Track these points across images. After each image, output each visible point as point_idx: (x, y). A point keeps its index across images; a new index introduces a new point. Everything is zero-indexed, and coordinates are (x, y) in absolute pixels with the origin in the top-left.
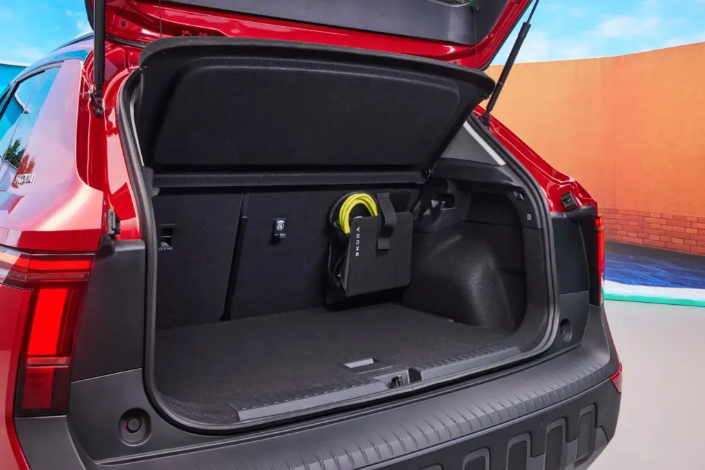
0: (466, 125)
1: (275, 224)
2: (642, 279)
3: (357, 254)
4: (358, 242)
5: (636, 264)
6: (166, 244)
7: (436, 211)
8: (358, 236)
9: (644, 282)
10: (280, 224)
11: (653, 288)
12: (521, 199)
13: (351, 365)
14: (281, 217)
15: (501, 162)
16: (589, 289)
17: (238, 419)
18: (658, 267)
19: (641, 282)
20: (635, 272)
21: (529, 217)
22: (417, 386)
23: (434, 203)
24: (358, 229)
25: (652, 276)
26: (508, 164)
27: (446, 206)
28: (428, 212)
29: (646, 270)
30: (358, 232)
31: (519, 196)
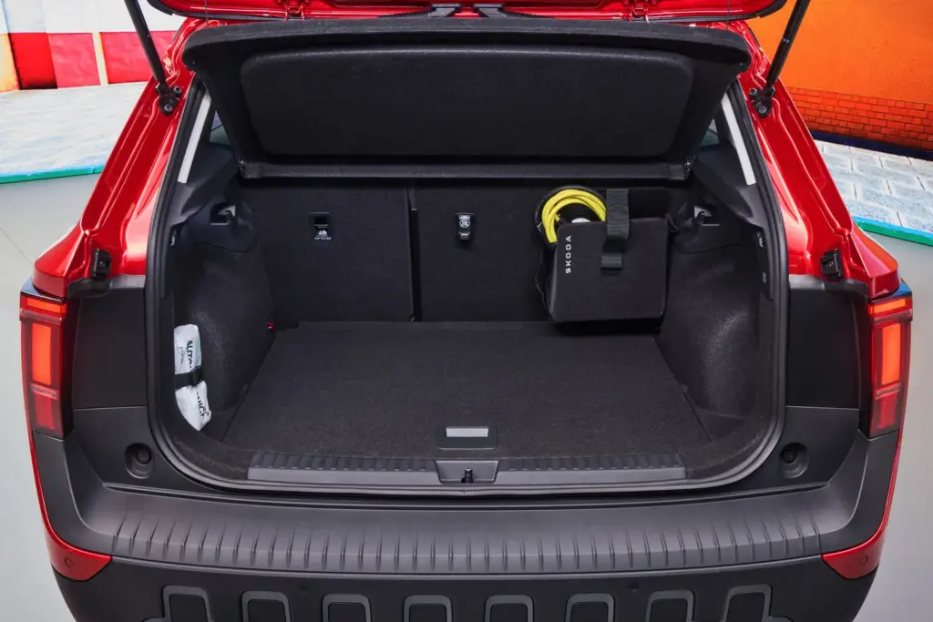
1: (457, 221)
3: (568, 271)
4: (568, 256)
6: (325, 232)
8: (569, 247)
10: (465, 220)
12: (760, 247)
13: (452, 432)
14: (465, 212)
15: (750, 180)
16: (860, 406)
17: (245, 477)
21: (764, 277)
22: (470, 491)
23: (697, 211)
24: (568, 239)
26: (757, 185)
27: (707, 221)
28: (690, 222)
30: (568, 243)
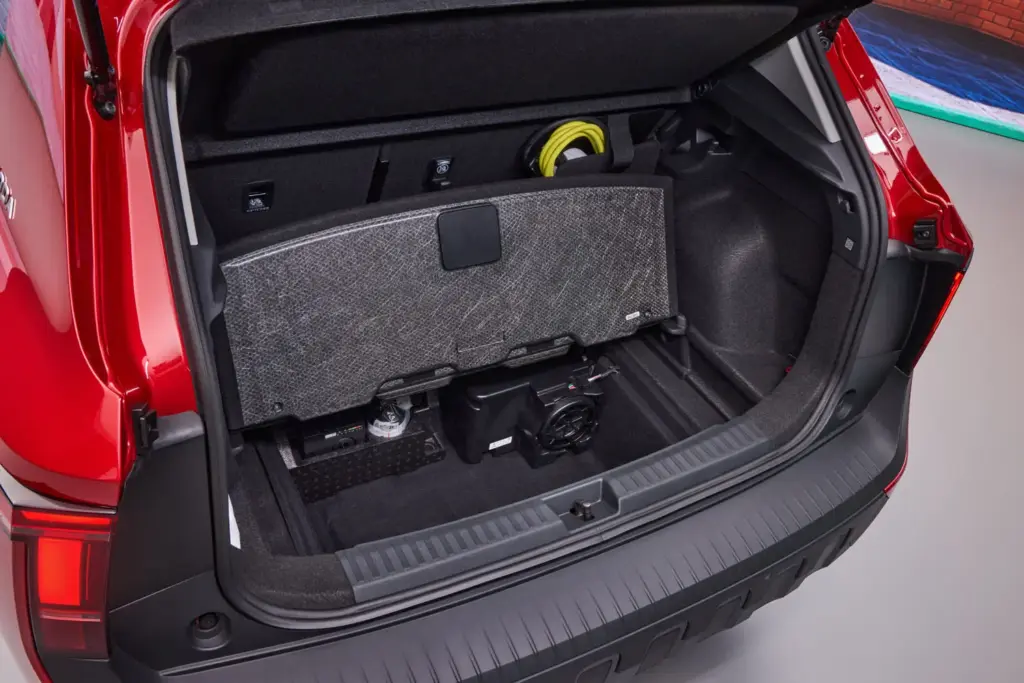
0: (794, 44)
2: (986, 94)
5: (987, 69)
7: (700, 151)
9: (986, 99)
11: (996, 110)
12: (845, 211)
15: (833, 136)
18: (1017, 81)
19: (982, 97)
20: (979, 82)
21: (849, 244)
23: (700, 137)
25: (1004, 92)
26: (843, 142)
27: (717, 149)
28: (687, 145)
29: (998, 81)
31: (843, 204)
